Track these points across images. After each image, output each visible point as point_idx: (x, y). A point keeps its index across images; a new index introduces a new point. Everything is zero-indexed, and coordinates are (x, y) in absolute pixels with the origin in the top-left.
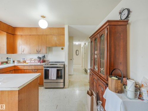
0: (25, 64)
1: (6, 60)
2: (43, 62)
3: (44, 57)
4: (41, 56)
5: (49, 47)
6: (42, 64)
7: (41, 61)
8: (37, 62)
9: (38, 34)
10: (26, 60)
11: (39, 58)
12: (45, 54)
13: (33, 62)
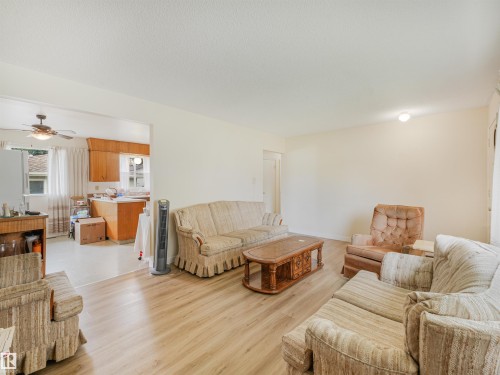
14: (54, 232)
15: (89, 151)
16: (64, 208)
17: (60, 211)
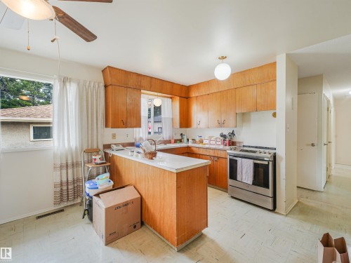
0: (201, 145)
1: (180, 138)
2: (230, 145)
3: (233, 133)
4: (226, 132)
5: (243, 114)
6: (228, 147)
7: (227, 142)
8: (220, 143)
9: (220, 90)
10: (203, 138)
11: (223, 136)
12: (235, 129)
13: (214, 142)
14: (62, 200)
15: (106, 86)
16: (75, 165)
17: (70, 171)
